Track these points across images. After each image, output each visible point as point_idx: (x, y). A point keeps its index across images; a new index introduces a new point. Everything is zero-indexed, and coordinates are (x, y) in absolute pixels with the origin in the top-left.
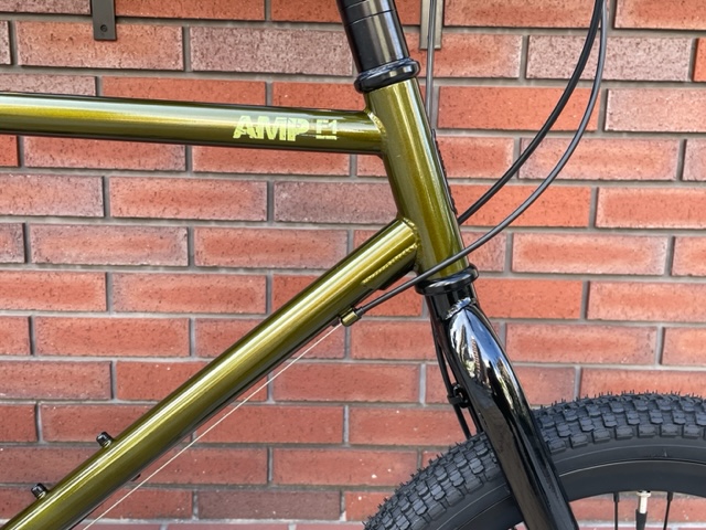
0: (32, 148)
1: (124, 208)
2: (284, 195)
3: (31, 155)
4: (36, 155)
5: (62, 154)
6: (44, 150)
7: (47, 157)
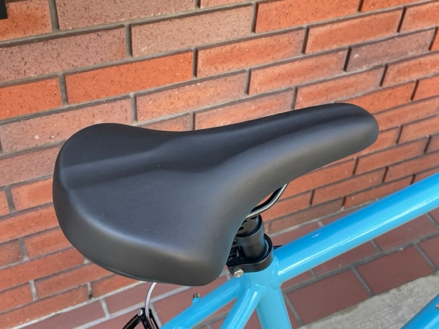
0: (203, 65)
1: (258, 89)
2: (356, 56)
3: (202, 70)
4: (206, 69)
5: (223, 64)
6: (211, 65)
7: (213, 68)
